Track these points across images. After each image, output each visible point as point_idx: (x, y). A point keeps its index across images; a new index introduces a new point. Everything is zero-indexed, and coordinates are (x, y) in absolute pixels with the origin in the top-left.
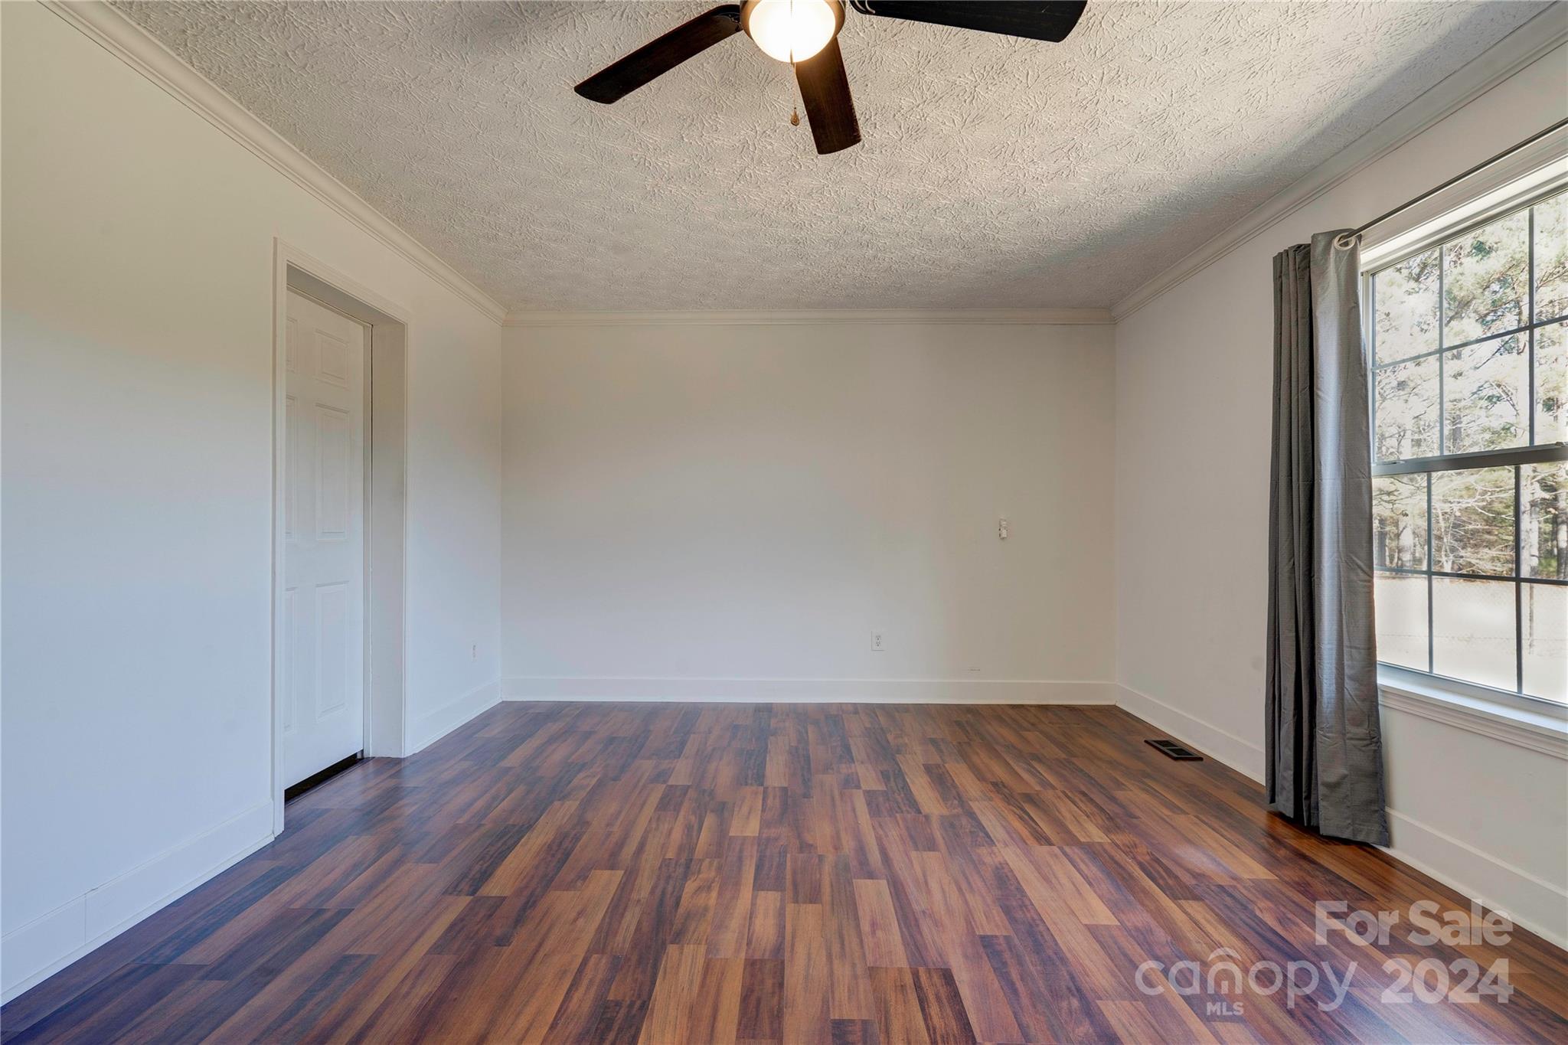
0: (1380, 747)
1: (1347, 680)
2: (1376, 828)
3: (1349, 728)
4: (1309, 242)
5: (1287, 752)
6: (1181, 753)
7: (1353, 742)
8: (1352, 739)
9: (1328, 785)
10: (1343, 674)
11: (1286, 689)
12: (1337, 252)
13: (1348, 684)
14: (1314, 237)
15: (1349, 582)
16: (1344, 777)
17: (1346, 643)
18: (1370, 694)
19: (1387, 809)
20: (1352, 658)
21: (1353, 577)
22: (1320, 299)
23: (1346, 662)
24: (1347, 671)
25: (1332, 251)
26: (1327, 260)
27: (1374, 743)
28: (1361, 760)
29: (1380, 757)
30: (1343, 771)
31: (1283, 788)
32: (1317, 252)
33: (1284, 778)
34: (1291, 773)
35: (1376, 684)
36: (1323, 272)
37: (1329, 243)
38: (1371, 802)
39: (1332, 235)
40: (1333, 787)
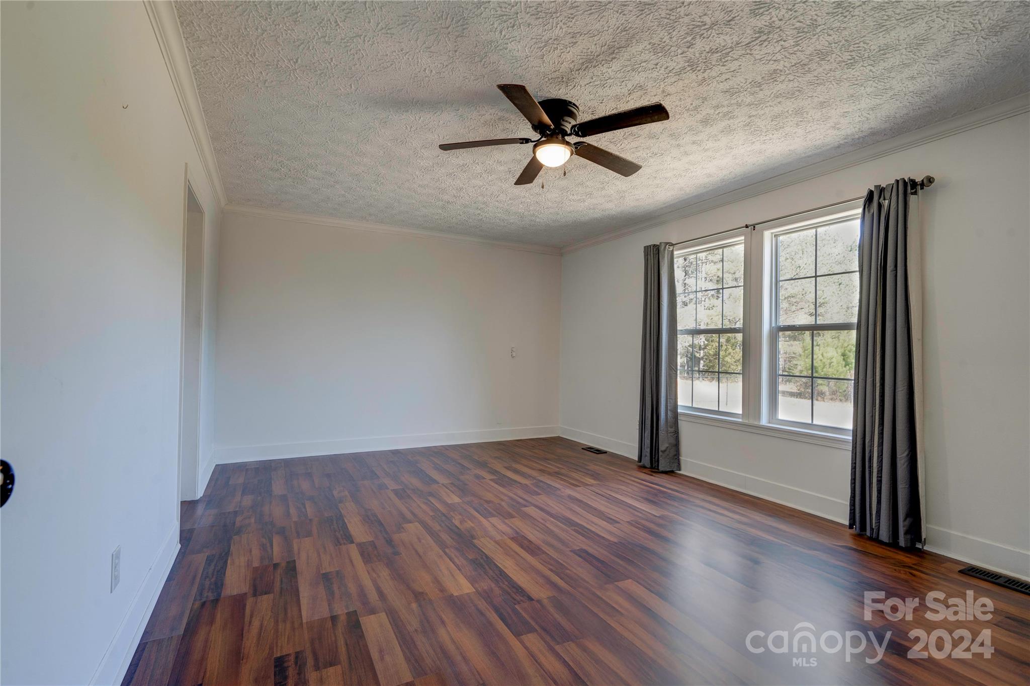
0: (678, 435)
1: (669, 412)
2: (676, 464)
3: (669, 429)
4: (659, 244)
5: (647, 442)
6: (599, 452)
7: (671, 434)
8: (670, 433)
9: (662, 451)
10: (667, 409)
11: (648, 417)
12: (668, 250)
13: (669, 413)
14: (660, 243)
15: (670, 374)
16: (667, 447)
17: (668, 397)
18: (676, 415)
19: (680, 457)
20: (670, 403)
21: (671, 373)
22: (662, 268)
23: (668, 405)
24: (669, 408)
25: (666, 250)
26: (665, 253)
27: (676, 434)
28: (672, 441)
29: (678, 438)
30: (668, 445)
31: (646, 456)
32: (662, 248)
33: (647, 452)
34: (649, 449)
35: (677, 412)
36: (664, 257)
37: (665, 247)
38: (675, 455)
39: (667, 243)
40: (664, 452)
